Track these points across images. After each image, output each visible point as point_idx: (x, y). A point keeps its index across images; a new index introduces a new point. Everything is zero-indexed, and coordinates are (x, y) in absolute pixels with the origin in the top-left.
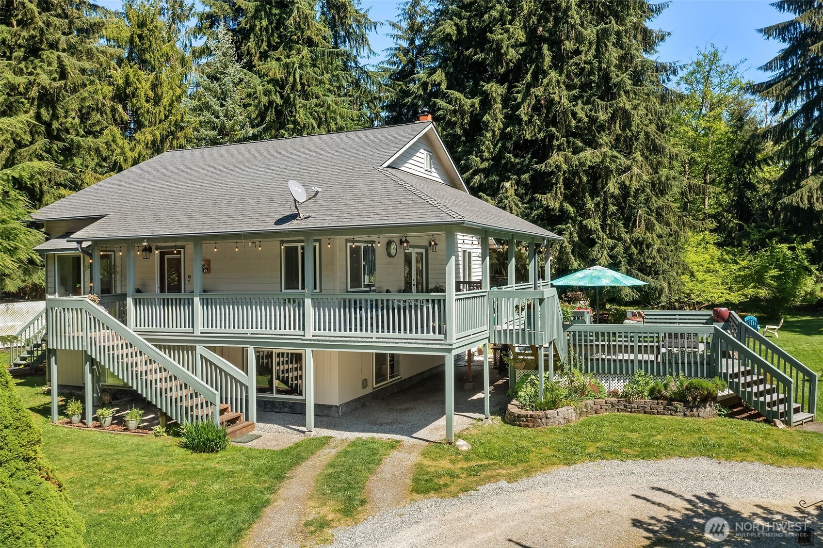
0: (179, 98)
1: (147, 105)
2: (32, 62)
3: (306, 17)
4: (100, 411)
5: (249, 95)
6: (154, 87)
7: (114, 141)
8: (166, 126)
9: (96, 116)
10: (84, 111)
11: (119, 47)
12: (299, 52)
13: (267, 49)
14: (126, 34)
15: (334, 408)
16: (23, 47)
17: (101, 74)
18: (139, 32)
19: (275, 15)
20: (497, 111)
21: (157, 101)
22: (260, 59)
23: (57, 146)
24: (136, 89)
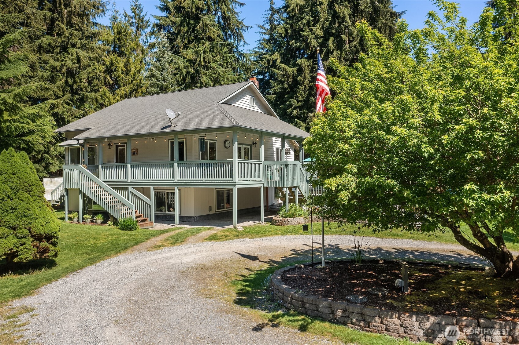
0: (139, 71)
1: (122, 75)
2: (63, 54)
3: (207, 25)
4: (85, 216)
5: (176, 69)
6: (126, 65)
7: (105, 94)
8: (132, 86)
9: (96, 82)
10: (90, 79)
11: (108, 45)
12: (203, 44)
13: (187, 43)
14: (111, 39)
15: (192, 218)
16: (58, 47)
17: (99, 60)
18: (118, 37)
19: (192, 24)
20: (307, 74)
21: (127, 72)
22: (184, 49)
23: (76, 97)
24: (116, 67)
